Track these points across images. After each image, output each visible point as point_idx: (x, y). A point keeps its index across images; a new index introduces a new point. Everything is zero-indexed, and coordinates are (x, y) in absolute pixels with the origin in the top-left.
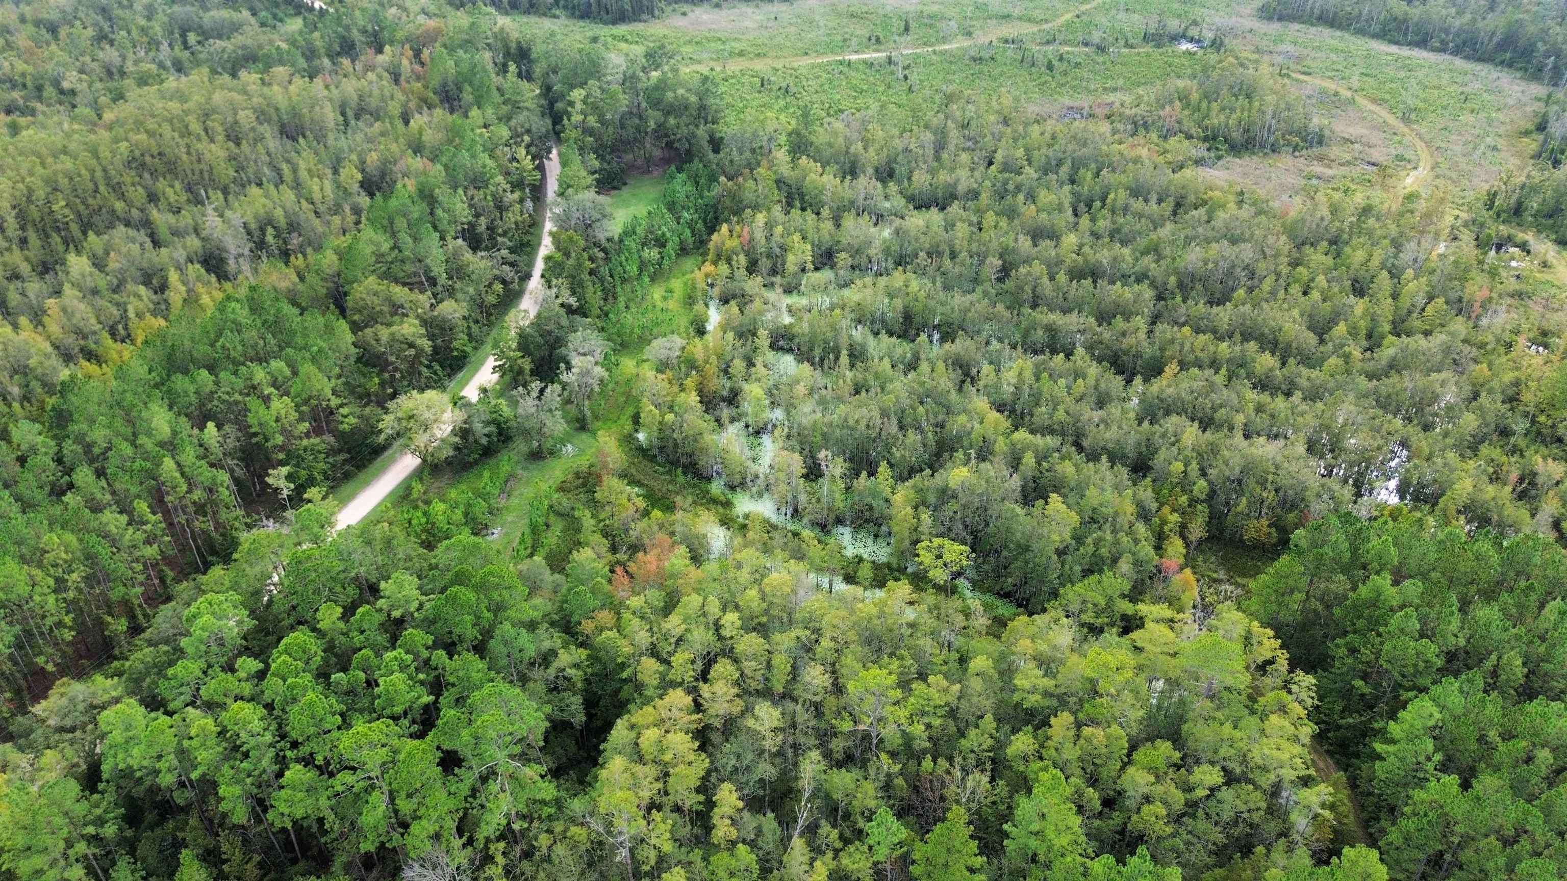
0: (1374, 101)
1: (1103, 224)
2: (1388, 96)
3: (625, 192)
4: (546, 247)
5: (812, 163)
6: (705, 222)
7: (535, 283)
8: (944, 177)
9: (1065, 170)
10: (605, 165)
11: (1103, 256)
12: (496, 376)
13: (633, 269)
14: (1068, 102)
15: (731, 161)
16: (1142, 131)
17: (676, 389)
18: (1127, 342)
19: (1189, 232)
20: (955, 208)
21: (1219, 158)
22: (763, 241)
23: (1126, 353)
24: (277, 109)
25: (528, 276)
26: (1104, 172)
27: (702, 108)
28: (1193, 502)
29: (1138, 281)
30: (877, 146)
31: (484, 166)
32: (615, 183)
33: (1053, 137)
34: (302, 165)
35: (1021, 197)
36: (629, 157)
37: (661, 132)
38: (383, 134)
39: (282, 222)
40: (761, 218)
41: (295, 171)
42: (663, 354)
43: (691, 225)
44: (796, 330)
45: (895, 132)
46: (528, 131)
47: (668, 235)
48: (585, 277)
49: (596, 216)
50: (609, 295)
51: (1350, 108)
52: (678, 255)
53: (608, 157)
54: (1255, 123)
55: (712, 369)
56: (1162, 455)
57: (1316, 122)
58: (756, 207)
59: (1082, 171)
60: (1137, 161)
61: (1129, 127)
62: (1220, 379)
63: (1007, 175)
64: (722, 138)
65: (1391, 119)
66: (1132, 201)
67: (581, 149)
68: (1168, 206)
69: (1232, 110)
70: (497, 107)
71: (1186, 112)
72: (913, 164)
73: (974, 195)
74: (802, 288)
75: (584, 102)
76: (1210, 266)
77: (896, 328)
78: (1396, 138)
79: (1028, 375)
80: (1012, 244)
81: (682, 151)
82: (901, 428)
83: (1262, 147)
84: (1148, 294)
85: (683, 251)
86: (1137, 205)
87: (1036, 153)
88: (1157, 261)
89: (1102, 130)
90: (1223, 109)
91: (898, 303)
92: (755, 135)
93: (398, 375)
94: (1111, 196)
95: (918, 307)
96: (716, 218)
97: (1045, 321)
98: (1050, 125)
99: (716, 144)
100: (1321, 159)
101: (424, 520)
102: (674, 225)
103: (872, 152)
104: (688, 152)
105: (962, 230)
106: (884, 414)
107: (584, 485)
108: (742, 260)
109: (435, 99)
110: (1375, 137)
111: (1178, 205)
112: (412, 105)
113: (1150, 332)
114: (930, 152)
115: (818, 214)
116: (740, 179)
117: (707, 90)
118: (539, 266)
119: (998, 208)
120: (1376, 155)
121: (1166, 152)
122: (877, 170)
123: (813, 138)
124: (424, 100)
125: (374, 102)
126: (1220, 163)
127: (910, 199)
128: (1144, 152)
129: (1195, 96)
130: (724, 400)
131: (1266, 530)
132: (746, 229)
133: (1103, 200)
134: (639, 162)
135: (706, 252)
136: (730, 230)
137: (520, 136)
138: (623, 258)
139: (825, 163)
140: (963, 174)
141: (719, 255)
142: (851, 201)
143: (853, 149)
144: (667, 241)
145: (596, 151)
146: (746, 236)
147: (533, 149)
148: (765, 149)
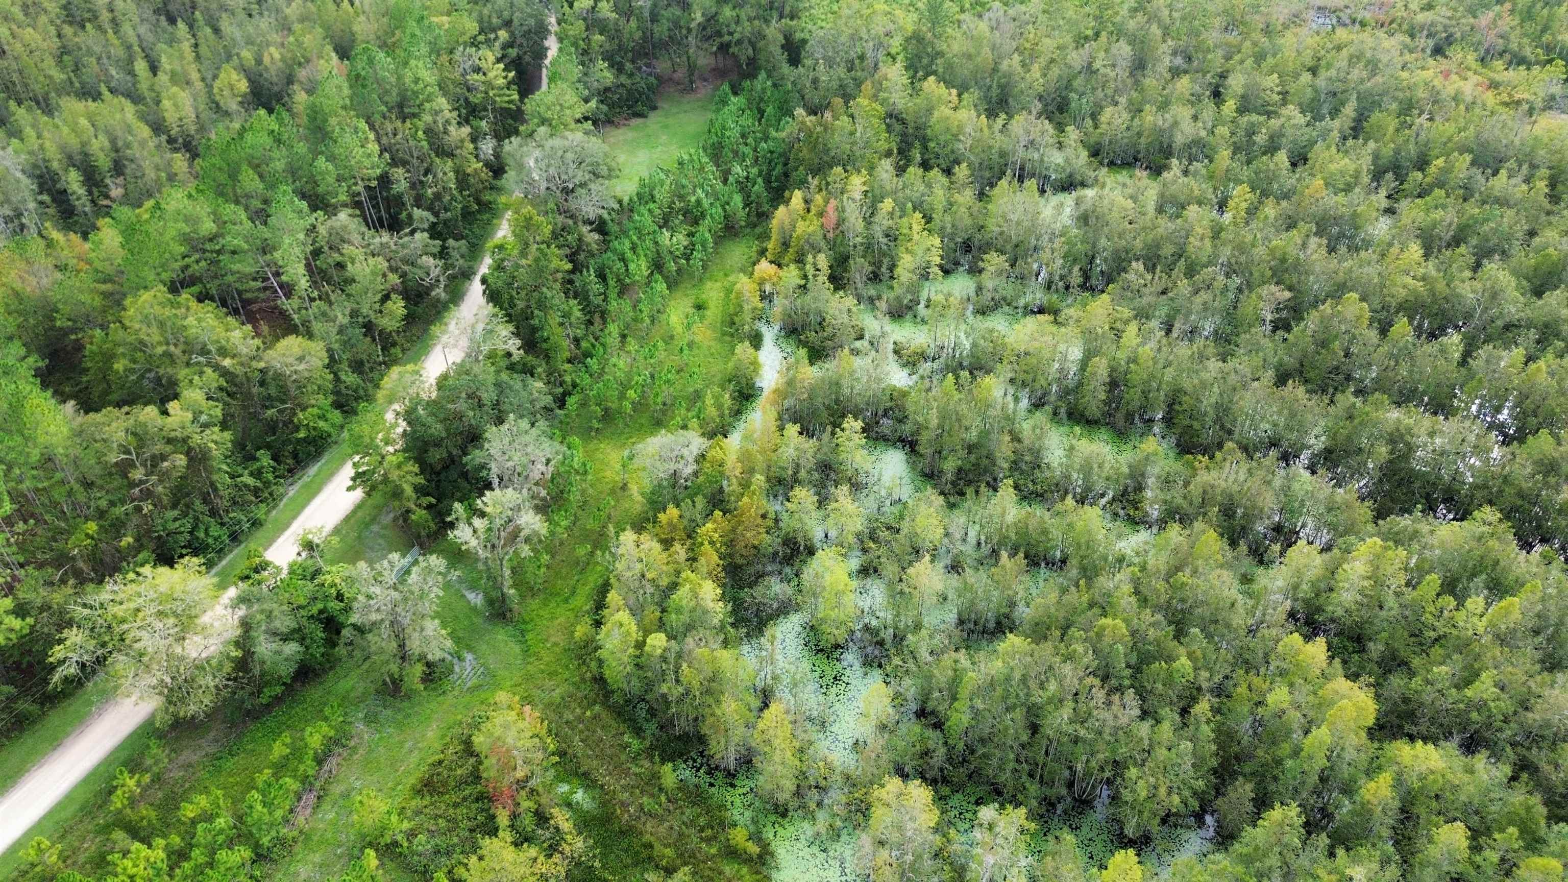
3: (654, 120)
5: (942, 90)
6: (767, 182)
8: (1150, 118)
10: (623, 79)
11: (1466, 287)
12: (359, 494)
13: (640, 267)
15: (815, 81)
20: (1174, 175)
22: (860, 225)
32: (639, 107)
35: (1283, 158)
36: (662, 66)
37: (711, 29)
40: (857, 183)
43: (744, 186)
47: (706, 203)
50: (594, 317)
52: (719, 240)
53: (628, 66)
55: (755, 503)
58: (849, 163)
64: (804, 42)
67: (585, 52)
71: (1514, 21)
72: (1101, 94)
73: (1202, 150)
74: (922, 309)
80: (1295, 255)
81: (742, 58)
85: (729, 231)
89: (1384, 45)
92: (855, 37)
93: (148, 507)
94: (1438, 162)
96: (786, 175)
97: (1387, 426)
99: (794, 50)
102: (719, 186)
103: (1036, 71)
104: (751, 61)
105: (1198, 218)
108: (823, 260)
114: (1122, 72)
115: (948, 172)
116: (828, 115)
118: (484, 266)
122: (1043, 99)
123: (943, 45)
127: (1095, 153)
128: (1463, 87)
130: (773, 561)
132: (833, 203)
134: (681, 74)
135: (765, 236)
136: (806, 201)
137: (494, 30)
138: (627, 244)
139: (963, 89)
140: (1183, 113)
141: (786, 245)
142: (1003, 154)
143: (1004, 66)
144: (703, 215)
145: (608, 57)
146: (832, 216)
147: (513, 52)
148: (869, 62)
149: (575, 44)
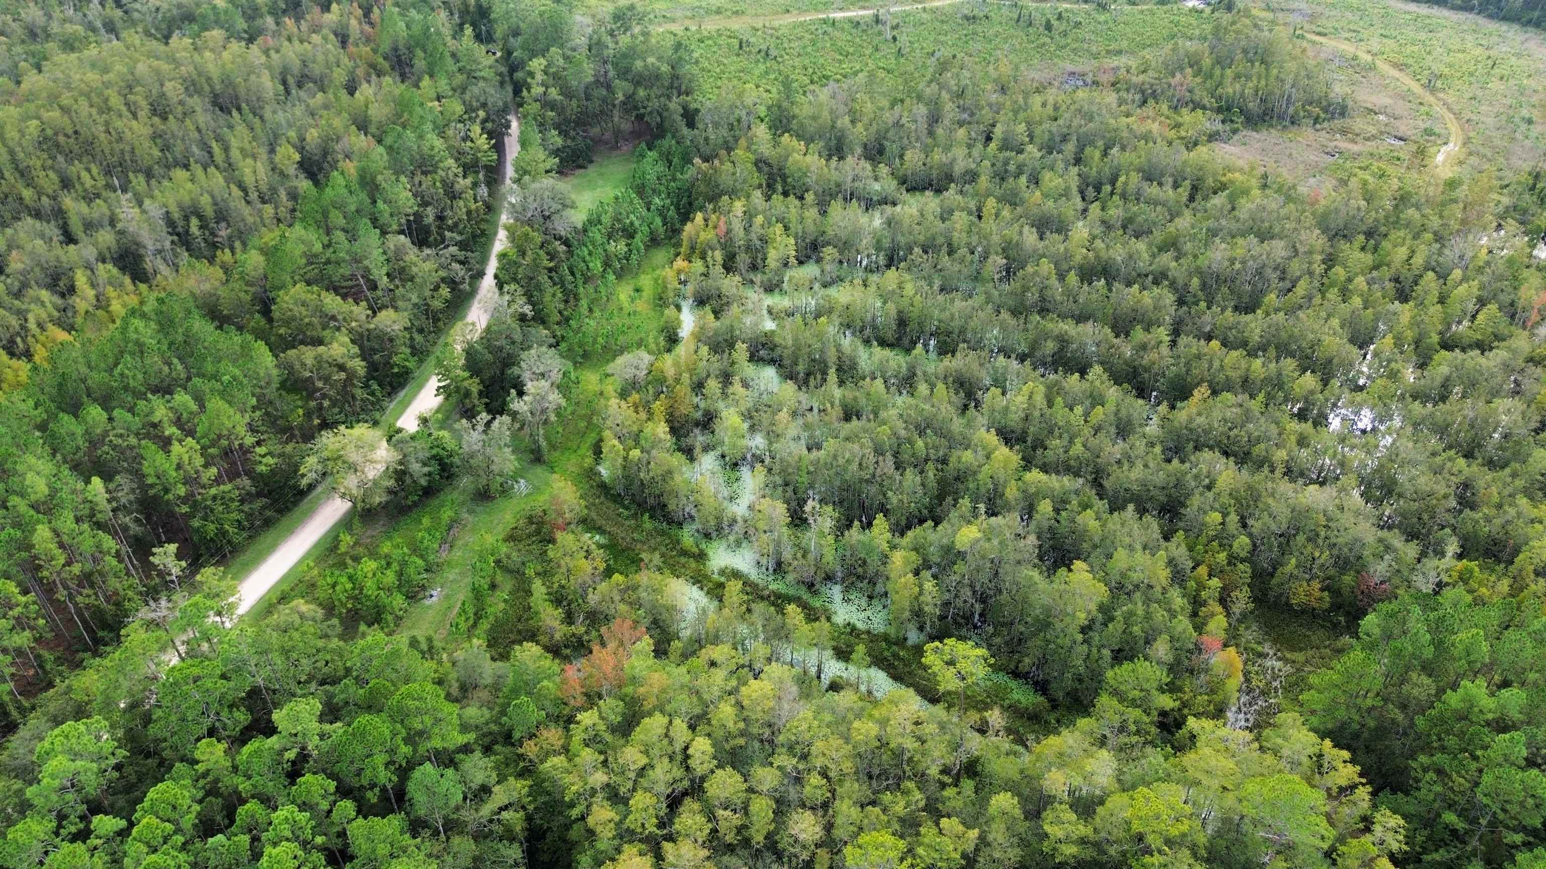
0: (1397, 66)
1: (1116, 212)
2: (1410, 61)
3: (592, 170)
4: (501, 243)
5: (795, 142)
6: (678, 209)
7: (488, 282)
8: (938, 157)
9: (1070, 147)
10: (569, 142)
11: (1117, 253)
12: (441, 398)
13: (597, 265)
14: (1070, 67)
15: (707, 139)
16: (1151, 102)
17: (643, 415)
18: (1148, 358)
19: (1211, 223)
20: (951, 194)
21: (1235, 131)
22: (742, 233)
23: (1147, 370)
24: (209, 79)
25: (481, 274)
26: (1115, 151)
27: (675, 77)
28: (1233, 560)
29: (1156, 282)
30: (866, 120)
31: (432, 148)
32: (581, 161)
33: (1056, 108)
34: (234, 143)
35: (1023, 179)
36: (595, 131)
37: (630, 105)
38: (326, 107)
39: (209, 211)
40: (739, 206)
41: (226, 149)
42: (629, 373)
43: (662, 212)
44: (777, 340)
45: (885, 103)
46: (484, 105)
47: (637, 224)
48: (543, 278)
49: (555, 206)
50: (570, 297)
51: (1371, 74)
52: (648, 248)
53: (572, 133)
54: (1271, 93)
55: (683, 390)
56: (1195, 501)
57: (1339, 90)
58: (733, 193)
59: (1088, 150)
60: (1147, 137)
61: (1138, 97)
62: (1256, 405)
63: (1008, 154)
64: (697, 111)
65: (1416, 88)
66: (1145, 185)
67: (541, 125)
68: (1184, 192)
69: (1248, 78)
70: (450, 76)
71: (1198, 80)
72: (906, 141)
73: (972, 177)
74: (785, 286)
75: (546, 73)
76: (1238, 266)
77: (890, 336)
78: (1423, 109)
79: (1040, 399)
80: (1016, 238)
81: (653, 124)
82: (898, 466)
83: (1281, 118)
84: (1169, 298)
85: (654, 242)
86: (1153, 190)
87: (1038, 131)
88: (1177, 259)
89: (1108, 100)
90: (1237, 77)
91: (892, 308)
92: (733, 107)
93: (326, 403)
94: (1122, 179)
95: (915, 313)
96: (690, 204)
97: (1056, 332)
98: (1052, 95)
99: (690, 117)
100: (1344, 132)
101: (349, 586)
102: (644, 212)
103: (860, 127)
104: (660, 126)
105: (961, 220)
106: (879, 451)
107: (538, 532)
108: (719, 255)
109: (386, 65)
110: (1401, 108)
111: (1195, 189)
112: (360, 72)
113: (1173, 343)
114: (923, 126)
115: (801, 198)
116: (716, 162)
117: (680, 58)
118: (492, 266)
119: (998, 192)
120: (1403, 128)
121: (1178, 126)
122: (865, 146)
123: (797, 111)
124: (373, 66)
125: (317, 69)
126: (1236, 137)
127: (903, 181)
128: (1155, 127)
129: (1207, 62)
130: (697, 424)
131: (1317, 594)
132: (723, 219)
133: (1113, 182)
134: (607, 136)
135: (678, 245)
136: (706, 220)
137: (475, 110)
138: (586, 252)
139: (809, 140)
140: (959, 152)
141: (693, 248)
142: (838, 185)
143: (839, 123)
144: (635, 232)
145: (557, 127)
146: (723, 227)
147: (489, 125)
148: (745, 124)
149: (535, 119)
